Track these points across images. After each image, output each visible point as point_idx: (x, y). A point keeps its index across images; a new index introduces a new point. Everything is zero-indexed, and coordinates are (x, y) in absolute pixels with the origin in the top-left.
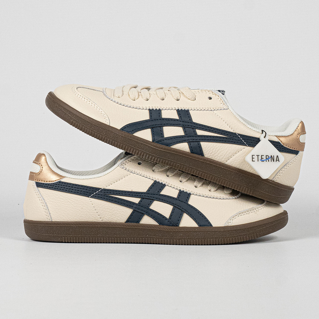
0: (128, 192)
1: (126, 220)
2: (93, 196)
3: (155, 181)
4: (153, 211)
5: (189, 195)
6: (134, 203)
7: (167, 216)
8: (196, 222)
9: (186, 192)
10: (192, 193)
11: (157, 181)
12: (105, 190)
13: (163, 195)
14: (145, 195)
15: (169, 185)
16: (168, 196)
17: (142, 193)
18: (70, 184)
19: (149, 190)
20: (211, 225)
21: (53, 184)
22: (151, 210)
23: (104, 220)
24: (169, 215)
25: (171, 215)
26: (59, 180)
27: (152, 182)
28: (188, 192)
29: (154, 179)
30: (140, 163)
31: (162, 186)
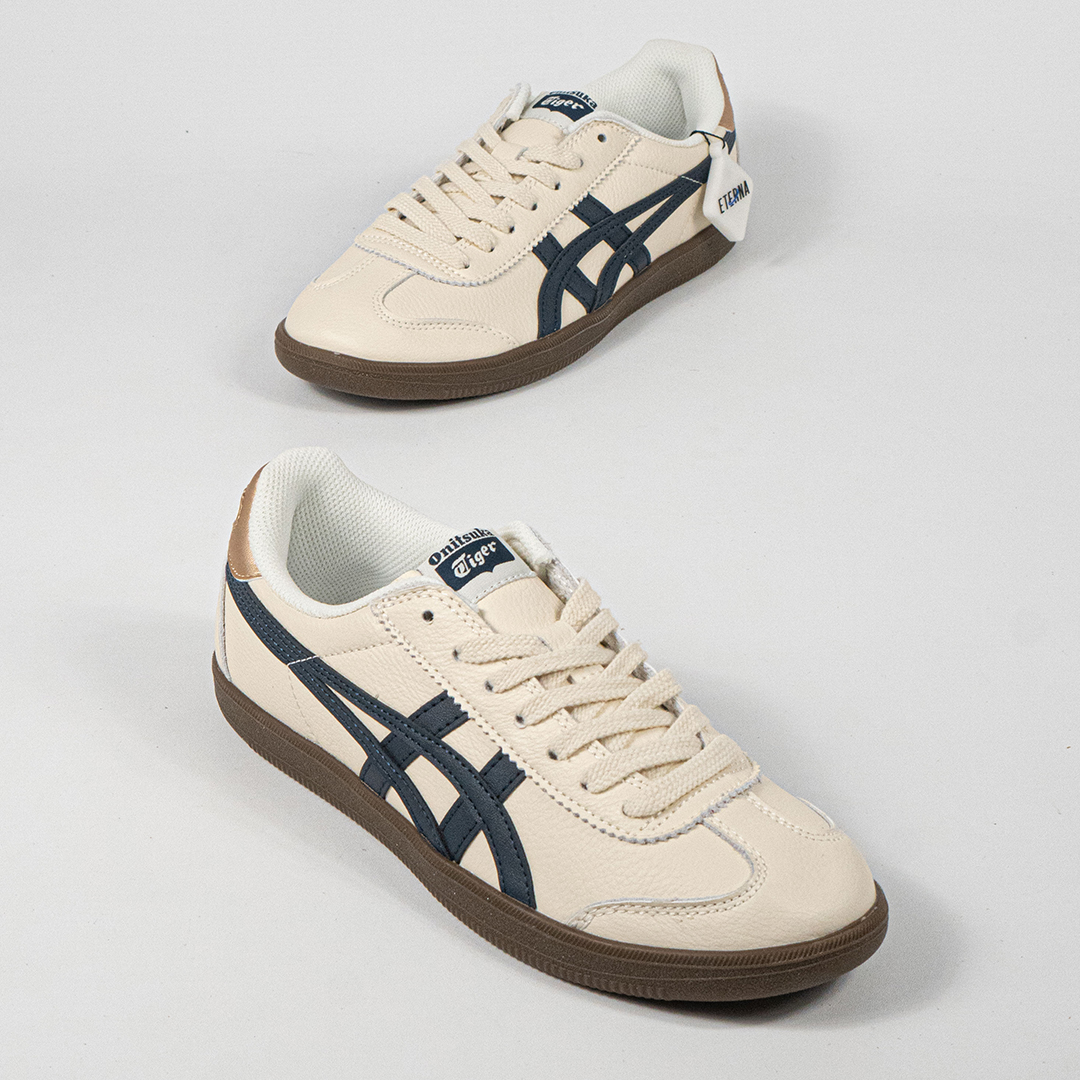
8: (501, 872)
10: (527, 772)
11: (451, 694)
15: (477, 719)
26: (247, 581)
28: (520, 766)
29: (445, 686)
30: (428, 616)
31: (459, 718)
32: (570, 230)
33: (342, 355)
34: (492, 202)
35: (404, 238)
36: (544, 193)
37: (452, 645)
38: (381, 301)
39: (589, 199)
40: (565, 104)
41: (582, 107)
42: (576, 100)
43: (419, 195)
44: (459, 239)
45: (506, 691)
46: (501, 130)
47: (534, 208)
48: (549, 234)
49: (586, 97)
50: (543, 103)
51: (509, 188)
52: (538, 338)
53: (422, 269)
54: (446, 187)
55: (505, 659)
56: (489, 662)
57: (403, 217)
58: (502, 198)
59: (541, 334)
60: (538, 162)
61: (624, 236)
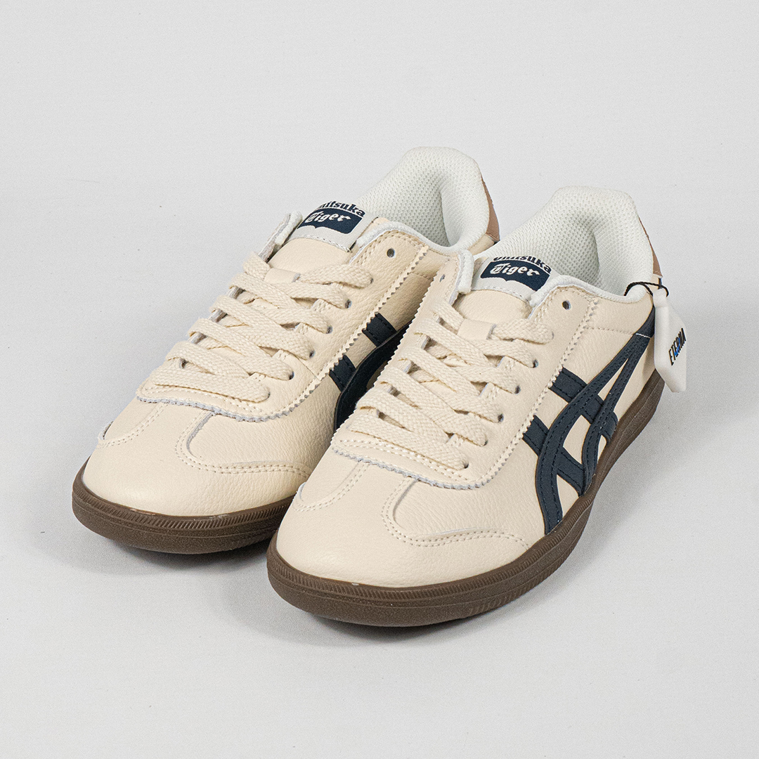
32: (551, 408)
33: (361, 585)
34: (474, 389)
35: (392, 440)
36: (524, 374)
38: (391, 517)
39: (565, 373)
40: (519, 271)
41: (537, 273)
42: (530, 266)
43: (392, 388)
44: (450, 435)
46: (456, 304)
47: (518, 390)
48: (535, 416)
49: (539, 261)
50: (492, 272)
51: (488, 372)
52: (545, 533)
53: (424, 476)
54: (416, 374)
57: (381, 415)
58: (484, 384)
59: (548, 527)
60: (512, 340)
61: (597, 406)
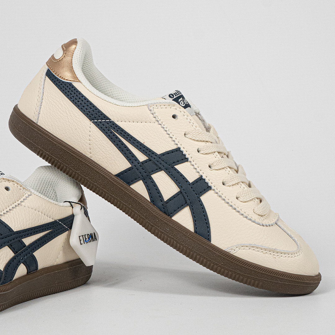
0: (138, 142)
1: (118, 173)
2: (96, 122)
3: (179, 148)
4: (153, 182)
5: (209, 188)
6: (136, 159)
7: (166, 197)
8: (195, 225)
9: (207, 183)
10: (213, 188)
11: (182, 149)
12: (114, 123)
13: (176, 170)
14: (155, 157)
15: (192, 162)
16: (182, 175)
17: (153, 153)
18: (80, 93)
19: (163, 154)
20: (209, 239)
21: (63, 82)
22: (151, 178)
23: (93, 158)
24: (169, 198)
25: (170, 199)
26: (71, 82)
27: (175, 147)
28: (210, 184)
29: (179, 146)
30: (174, 117)
31: (184, 159)
37: (185, 130)
45: (206, 154)
55: (207, 141)
56: (201, 141)
61: (20, 246)
